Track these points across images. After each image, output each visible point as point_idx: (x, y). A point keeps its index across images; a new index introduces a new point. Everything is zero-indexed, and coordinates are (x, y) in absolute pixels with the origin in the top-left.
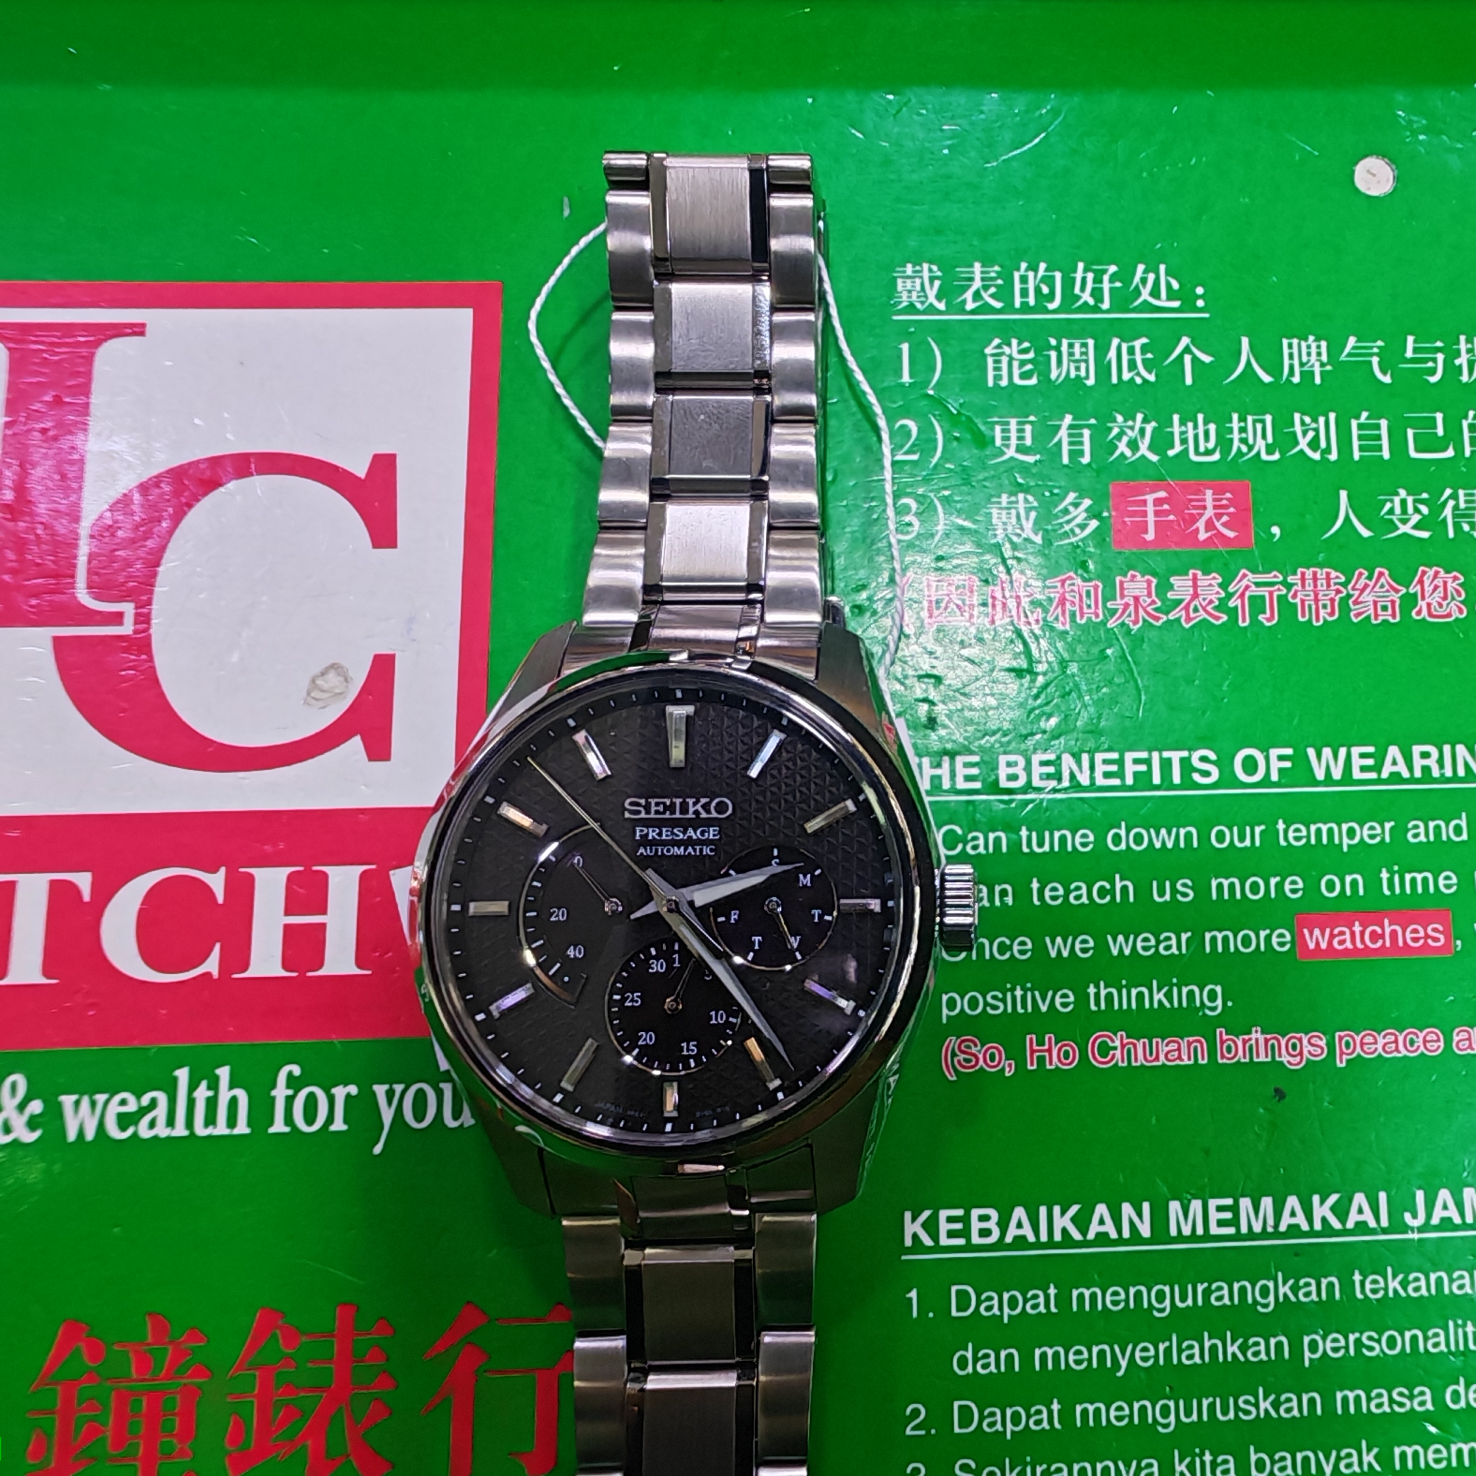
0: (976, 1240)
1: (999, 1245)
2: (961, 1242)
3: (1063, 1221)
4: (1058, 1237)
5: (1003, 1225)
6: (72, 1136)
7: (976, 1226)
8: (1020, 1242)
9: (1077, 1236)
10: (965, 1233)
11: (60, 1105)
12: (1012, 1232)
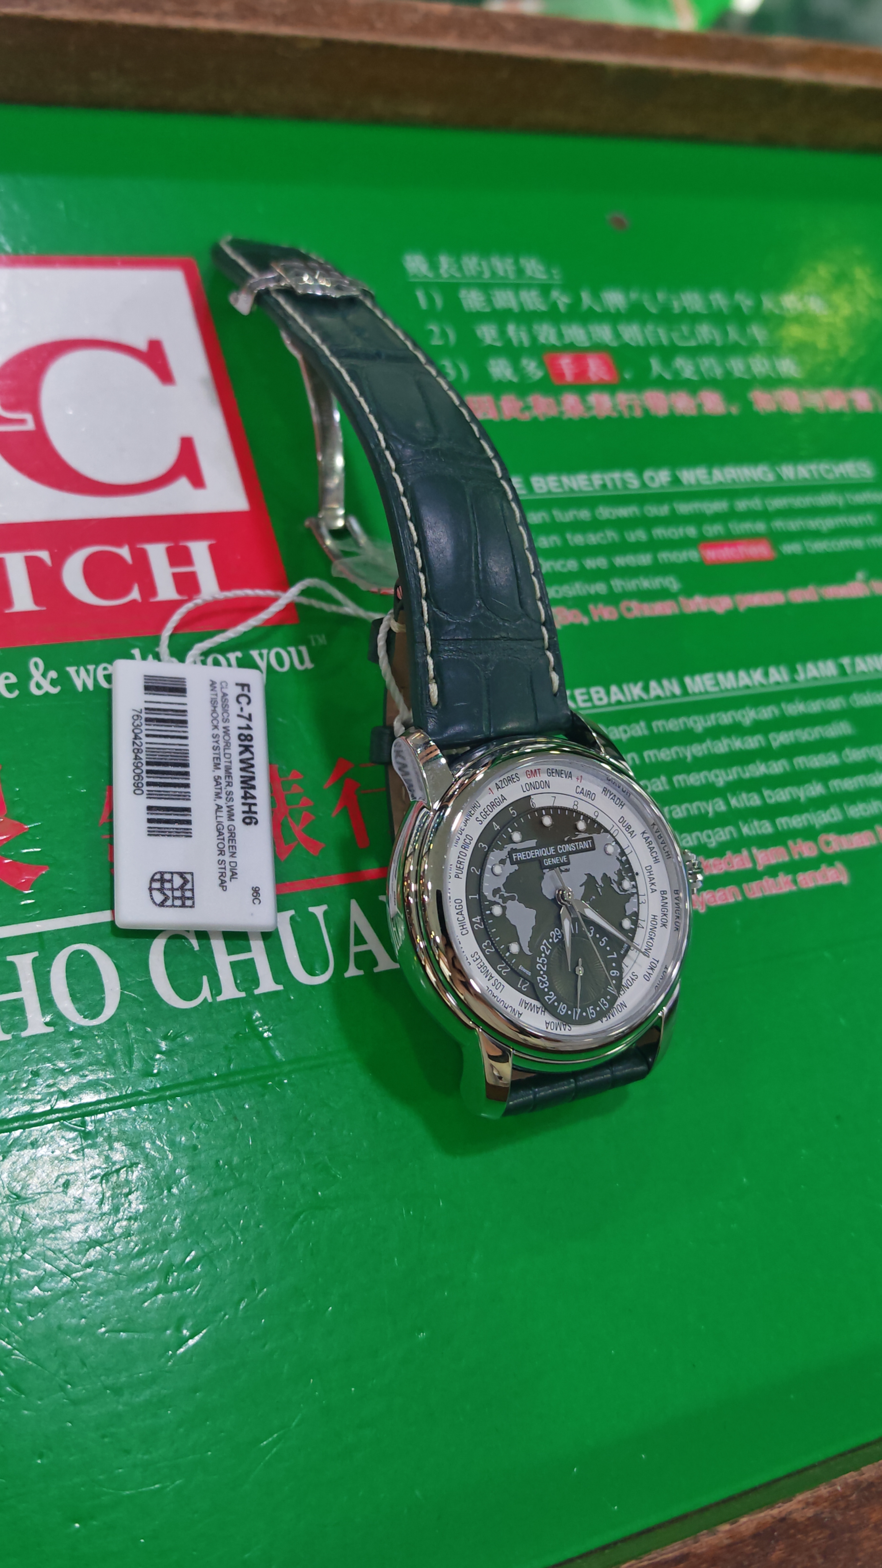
0: (597, 703)
1: (609, 704)
2: (589, 704)
3: (636, 690)
4: (636, 698)
5: (608, 693)
6: (80, 688)
7: (595, 697)
8: (619, 703)
9: (645, 696)
10: (590, 700)
11: (67, 673)
12: (614, 699)
